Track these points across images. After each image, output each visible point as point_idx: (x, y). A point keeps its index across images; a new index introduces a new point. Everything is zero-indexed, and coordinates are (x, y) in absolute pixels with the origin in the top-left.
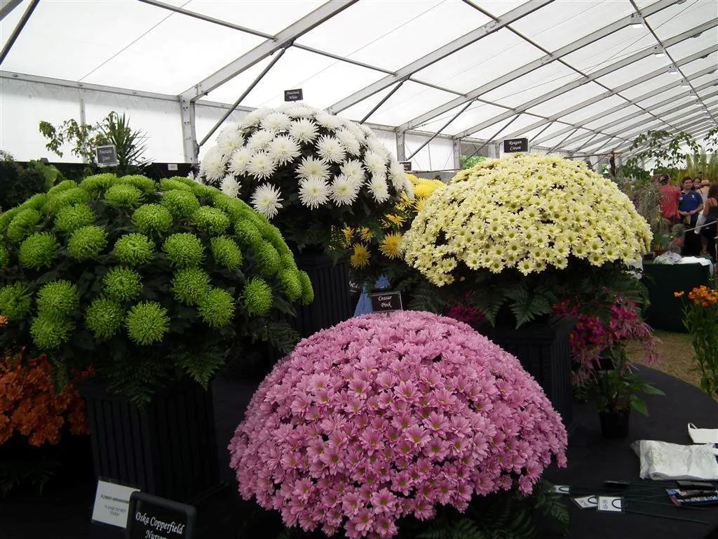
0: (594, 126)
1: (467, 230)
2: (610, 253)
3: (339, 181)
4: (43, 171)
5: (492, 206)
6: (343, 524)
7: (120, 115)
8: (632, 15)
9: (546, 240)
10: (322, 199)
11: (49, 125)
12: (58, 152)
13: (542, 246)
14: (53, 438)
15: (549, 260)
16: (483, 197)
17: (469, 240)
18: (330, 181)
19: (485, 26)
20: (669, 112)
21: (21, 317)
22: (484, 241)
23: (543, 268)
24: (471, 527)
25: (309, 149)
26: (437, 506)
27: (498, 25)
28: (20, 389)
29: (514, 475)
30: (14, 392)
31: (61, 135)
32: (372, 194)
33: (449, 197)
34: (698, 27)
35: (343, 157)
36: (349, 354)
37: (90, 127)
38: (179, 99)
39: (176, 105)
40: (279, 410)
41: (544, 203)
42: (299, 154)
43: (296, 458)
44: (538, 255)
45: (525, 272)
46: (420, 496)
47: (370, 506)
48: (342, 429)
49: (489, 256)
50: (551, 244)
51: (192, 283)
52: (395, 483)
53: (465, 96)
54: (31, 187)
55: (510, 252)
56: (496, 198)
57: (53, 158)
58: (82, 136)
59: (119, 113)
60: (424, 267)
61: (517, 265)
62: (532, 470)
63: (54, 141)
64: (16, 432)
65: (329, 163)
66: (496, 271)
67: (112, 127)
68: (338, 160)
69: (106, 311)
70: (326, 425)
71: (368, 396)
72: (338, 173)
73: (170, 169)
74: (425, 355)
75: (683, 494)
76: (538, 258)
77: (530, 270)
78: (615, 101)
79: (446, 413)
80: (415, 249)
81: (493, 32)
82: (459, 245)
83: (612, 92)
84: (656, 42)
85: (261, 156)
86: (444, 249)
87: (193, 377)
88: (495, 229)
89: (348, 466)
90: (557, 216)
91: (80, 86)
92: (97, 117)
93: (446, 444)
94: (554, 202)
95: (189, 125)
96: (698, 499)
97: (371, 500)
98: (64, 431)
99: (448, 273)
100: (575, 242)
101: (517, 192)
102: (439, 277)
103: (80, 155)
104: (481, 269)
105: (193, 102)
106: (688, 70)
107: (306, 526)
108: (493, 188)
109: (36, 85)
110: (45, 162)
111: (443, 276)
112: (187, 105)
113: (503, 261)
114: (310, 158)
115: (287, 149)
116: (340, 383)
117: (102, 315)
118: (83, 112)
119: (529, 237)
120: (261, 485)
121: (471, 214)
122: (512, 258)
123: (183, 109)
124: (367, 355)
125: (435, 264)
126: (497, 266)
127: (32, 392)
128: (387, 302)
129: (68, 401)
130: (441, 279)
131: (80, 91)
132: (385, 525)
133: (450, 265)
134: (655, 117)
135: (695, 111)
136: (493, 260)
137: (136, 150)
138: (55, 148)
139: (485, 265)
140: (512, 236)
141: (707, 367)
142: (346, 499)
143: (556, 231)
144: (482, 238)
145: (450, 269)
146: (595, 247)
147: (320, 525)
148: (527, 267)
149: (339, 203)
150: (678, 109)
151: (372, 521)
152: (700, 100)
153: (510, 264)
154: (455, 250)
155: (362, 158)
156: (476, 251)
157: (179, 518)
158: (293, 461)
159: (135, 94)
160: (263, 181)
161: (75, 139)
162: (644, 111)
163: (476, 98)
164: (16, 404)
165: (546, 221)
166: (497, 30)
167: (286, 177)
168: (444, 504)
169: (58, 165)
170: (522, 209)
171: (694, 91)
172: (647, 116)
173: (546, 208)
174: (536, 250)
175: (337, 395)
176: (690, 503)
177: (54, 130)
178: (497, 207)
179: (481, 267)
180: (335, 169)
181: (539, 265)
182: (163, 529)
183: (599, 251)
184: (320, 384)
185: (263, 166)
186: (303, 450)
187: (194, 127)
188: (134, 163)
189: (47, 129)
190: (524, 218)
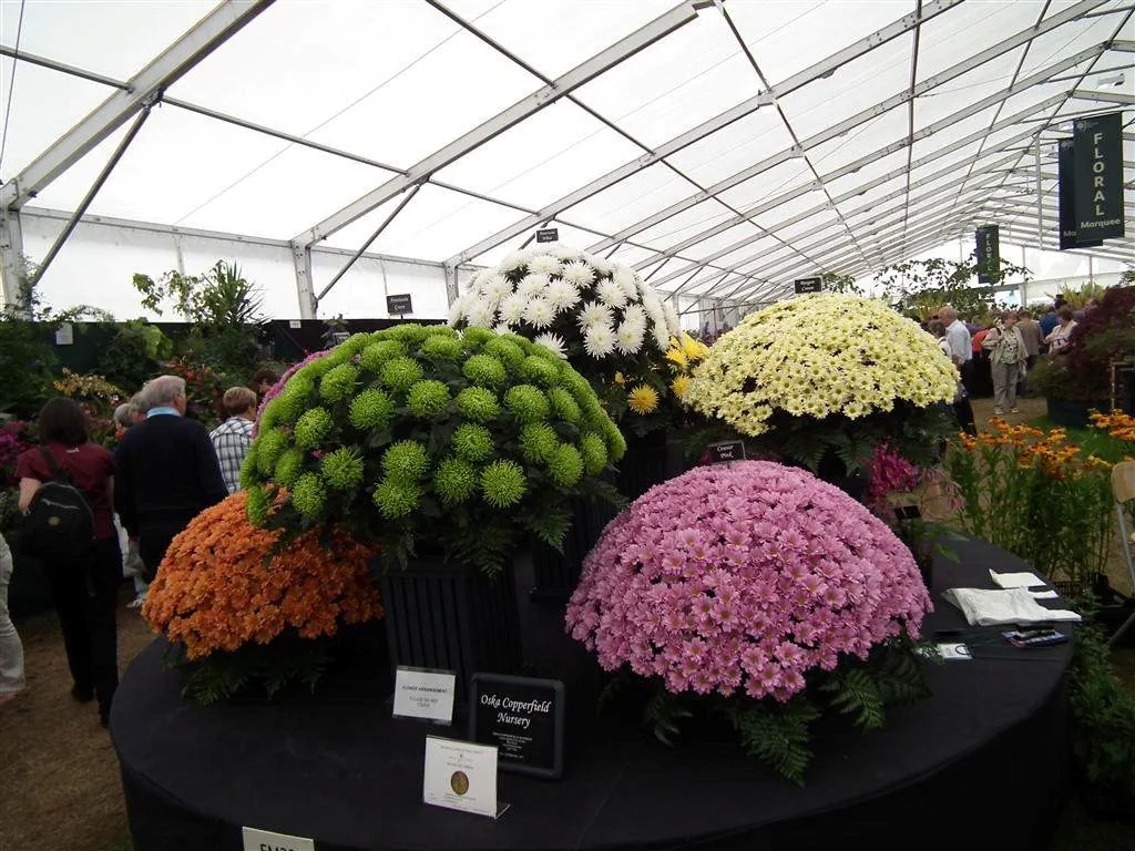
0: (745, 270)
1: (783, 374)
2: (933, 394)
3: (623, 328)
4: (143, 332)
5: (807, 349)
6: (743, 682)
7: (231, 264)
8: (793, 149)
9: (871, 383)
10: (609, 349)
11: (146, 278)
12: (157, 310)
13: (868, 388)
14: (331, 628)
15: (877, 402)
16: (793, 338)
17: (787, 385)
18: (615, 328)
19: (639, 159)
20: (823, 253)
21: (352, 485)
22: (805, 386)
23: (869, 411)
24: (862, 677)
25: (589, 294)
26: (841, 654)
27: (653, 159)
28: (288, 574)
29: (901, 621)
30: (281, 579)
31: (160, 289)
32: (656, 341)
33: (752, 341)
34: (859, 161)
35: (625, 302)
36: (712, 506)
37: (195, 279)
38: (291, 245)
39: (288, 251)
40: (643, 570)
41: (863, 343)
42: (579, 299)
43: (681, 618)
44: (863, 397)
45: (853, 416)
46: (823, 646)
47: (775, 660)
48: (729, 584)
49: (812, 401)
50: (877, 387)
51: (541, 439)
52: (798, 635)
53: (612, 238)
54: (130, 353)
55: (835, 396)
56: (811, 340)
57: (153, 317)
58: (185, 290)
59: (229, 262)
60: (732, 416)
61: (842, 409)
62: (916, 614)
63: (151, 296)
64: (287, 624)
65: (612, 308)
66: (820, 416)
67: (221, 278)
68: (620, 306)
69: (459, 472)
70: (709, 581)
71: (750, 548)
72: (622, 319)
73: (292, 326)
74: (798, 503)
75: (1023, 635)
76: (864, 401)
77: (857, 414)
78: (770, 242)
79: (835, 560)
80: (714, 398)
81: (648, 166)
82: (776, 391)
83: (766, 233)
84: (814, 178)
85: (538, 303)
86: (758, 396)
87: (547, 540)
88: (816, 372)
89: (743, 621)
90: (878, 357)
91: (175, 231)
92: (200, 267)
93: (842, 591)
94: (874, 342)
95: (304, 275)
96: (1038, 640)
97: (775, 653)
98: (339, 619)
99: (764, 421)
100: (900, 383)
101: (832, 333)
102: (753, 426)
103: (183, 313)
104: (805, 415)
105: (308, 248)
106: (845, 208)
107: (701, 688)
108: (804, 330)
109: (123, 231)
110: (144, 323)
111: (757, 425)
112: (301, 252)
113: (827, 405)
114: (593, 303)
115: (567, 295)
116: (712, 537)
117: (454, 478)
118: (180, 261)
119: (853, 379)
120: (638, 652)
121: (786, 358)
122: (835, 403)
123: (296, 257)
124: (737, 506)
125: (746, 412)
126: (820, 411)
127: (302, 576)
128: (727, 452)
129: (342, 584)
130: (754, 428)
131: (176, 236)
132: (791, 678)
133: (765, 413)
134: (808, 260)
135: (849, 252)
136: (816, 405)
137: (251, 305)
138: (152, 306)
139: (808, 410)
140: (835, 379)
141: (967, 517)
142: (747, 656)
143: (880, 373)
144: (801, 383)
145: (765, 417)
146: (919, 388)
147: (717, 686)
148: (853, 411)
149: (624, 352)
150: (832, 250)
151: (779, 676)
152: (854, 240)
153: (834, 409)
154: (773, 396)
155: (641, 302)
156: (796, 397)
157: (543, 694)
158: (675, 622)
159: (240, 239)
160: (544, 330)
161: (177, 294)
162: (798, 252)
163: (625, 240)
164: (284, 591)
165: (868, 363)
166: (652, 164)
167: (567, 325)
168: (847, 653)
169: (160, 325)
170: (839, 351)
171: (849, 230)
172: (801, 258)
173: (867, 349)
174: (861, 393)
175: (714, 549)
176: (1032, 644)
177: (152, 283)
178: (813, 349)
179: (805, 413)
180: (618, 316)
181: (864, 409)
182: (521, 710)
183: (923, 392)
184: (690, 540)
185: (542, 314)
186: (687, 610)
187: (310, 277)
188: (250, 321)
189: (143, 282)
190: (845, 360)
